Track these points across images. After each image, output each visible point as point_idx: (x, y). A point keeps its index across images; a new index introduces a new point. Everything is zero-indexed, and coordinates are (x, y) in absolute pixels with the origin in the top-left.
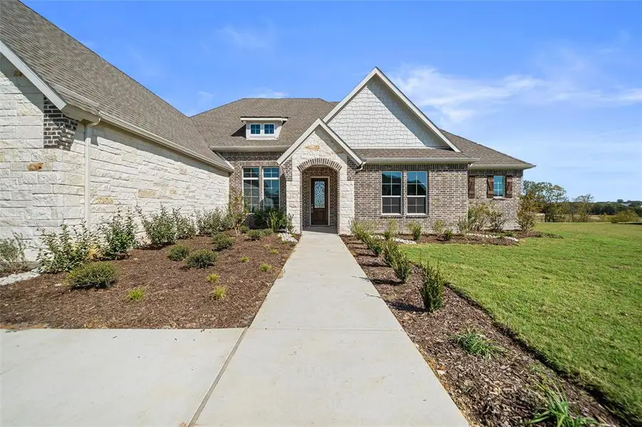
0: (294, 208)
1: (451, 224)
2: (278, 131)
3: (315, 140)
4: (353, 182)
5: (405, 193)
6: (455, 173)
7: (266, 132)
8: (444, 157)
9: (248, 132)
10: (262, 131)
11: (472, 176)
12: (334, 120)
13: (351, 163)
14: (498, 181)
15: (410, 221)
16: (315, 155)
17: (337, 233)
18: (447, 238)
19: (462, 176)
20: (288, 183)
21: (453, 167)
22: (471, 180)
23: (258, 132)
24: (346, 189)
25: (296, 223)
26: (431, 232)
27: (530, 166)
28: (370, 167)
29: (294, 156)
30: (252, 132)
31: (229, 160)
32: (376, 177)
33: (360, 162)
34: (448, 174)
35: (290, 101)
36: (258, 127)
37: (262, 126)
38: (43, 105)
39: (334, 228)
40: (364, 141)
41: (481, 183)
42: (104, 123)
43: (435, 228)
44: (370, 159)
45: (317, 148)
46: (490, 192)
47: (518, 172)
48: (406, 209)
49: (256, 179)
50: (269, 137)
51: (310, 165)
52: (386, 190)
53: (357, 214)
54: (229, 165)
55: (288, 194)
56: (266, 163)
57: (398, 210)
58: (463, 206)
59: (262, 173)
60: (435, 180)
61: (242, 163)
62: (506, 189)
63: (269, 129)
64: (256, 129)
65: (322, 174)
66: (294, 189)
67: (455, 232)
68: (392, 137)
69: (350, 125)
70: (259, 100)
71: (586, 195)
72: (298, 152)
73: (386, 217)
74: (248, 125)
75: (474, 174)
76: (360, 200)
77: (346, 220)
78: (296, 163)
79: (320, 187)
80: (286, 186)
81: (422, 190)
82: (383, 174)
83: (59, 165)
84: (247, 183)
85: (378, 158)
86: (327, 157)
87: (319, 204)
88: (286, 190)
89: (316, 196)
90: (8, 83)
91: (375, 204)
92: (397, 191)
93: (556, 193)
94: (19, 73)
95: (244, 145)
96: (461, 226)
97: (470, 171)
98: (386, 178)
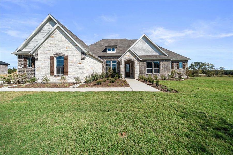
0: (122, 72)
1: (166, 76)
2: (115, 50)
3: (128, 54)
4: (138, 65)
5: (153, 67)
6: (167, 62)
7: (112, 51)
8: (164, 58)
9: (107, 51)
10: (111, 50)
11: (173, 63)
12: (133, 48)
13: (138, 60)
14: (181, 64)
15: (154, 75)
16: (128, 58)
18: (165, 79)
19: (169, 63)
20: (121, 65)
21: (166, 60)
24: (137, 67)
25: (123, 76)
26: (160, 78)
27: (190, 59)
28: (143, 61)
29: (123, 58)
30: (108, 51)
31: (102, 58)
32: (145, 63)
33: (140, 59)
34: (165, 62)
36: (110, 49)
37: (111, 49)
38: (81, 51)
39: (133, 77)
40: (141, 53)
41: (175, 64)
42: (89, 54)
43: (161, 77)
44: (143, 58)
45: (129, 56)
46: (178, 67)
47: (186, 61)
48: (153, 72)
49: (110, 64)
50: (113, 52)
51: (127, 60)
52: (148, 67)
53: (140, 73)
54: (102, 60)
55: (121, 68)
56: (112, 59)
57: (151, 72)
58: (170, 71)
59: (111, 62)
60: (161, 63)
61: (106, 60)
62: (183, 66)
63: (113, 50)
64: (109, 50)
65: (129, 62)
66: (122, 66)
67: (167, 78)
68: (149, 52)
69: (137, 49)
71: (222, 67)
72: (124, 57)
73: (148, 74)
74: (107, 49)
75: (173, 62)
76: (140, 69)
77: (137, 75)
78: (123, 60)
79: (128, 66)
80: (120, 66)
81: (158, 67)
82: (147, 62)
83: (84, 63)
84: (107, 65)
85: (145, 58)
86: (132, 58)
87: (128, 71)
88: (120, 67)
89: (127, 69)
90: (74, 47)
91: (145, 71)
92: (151, 67)
93: (211, 66)
94: (77, 45)
95: (106, 54)
96: (169, 76)
97: (171, 61)
98: (148, 63)
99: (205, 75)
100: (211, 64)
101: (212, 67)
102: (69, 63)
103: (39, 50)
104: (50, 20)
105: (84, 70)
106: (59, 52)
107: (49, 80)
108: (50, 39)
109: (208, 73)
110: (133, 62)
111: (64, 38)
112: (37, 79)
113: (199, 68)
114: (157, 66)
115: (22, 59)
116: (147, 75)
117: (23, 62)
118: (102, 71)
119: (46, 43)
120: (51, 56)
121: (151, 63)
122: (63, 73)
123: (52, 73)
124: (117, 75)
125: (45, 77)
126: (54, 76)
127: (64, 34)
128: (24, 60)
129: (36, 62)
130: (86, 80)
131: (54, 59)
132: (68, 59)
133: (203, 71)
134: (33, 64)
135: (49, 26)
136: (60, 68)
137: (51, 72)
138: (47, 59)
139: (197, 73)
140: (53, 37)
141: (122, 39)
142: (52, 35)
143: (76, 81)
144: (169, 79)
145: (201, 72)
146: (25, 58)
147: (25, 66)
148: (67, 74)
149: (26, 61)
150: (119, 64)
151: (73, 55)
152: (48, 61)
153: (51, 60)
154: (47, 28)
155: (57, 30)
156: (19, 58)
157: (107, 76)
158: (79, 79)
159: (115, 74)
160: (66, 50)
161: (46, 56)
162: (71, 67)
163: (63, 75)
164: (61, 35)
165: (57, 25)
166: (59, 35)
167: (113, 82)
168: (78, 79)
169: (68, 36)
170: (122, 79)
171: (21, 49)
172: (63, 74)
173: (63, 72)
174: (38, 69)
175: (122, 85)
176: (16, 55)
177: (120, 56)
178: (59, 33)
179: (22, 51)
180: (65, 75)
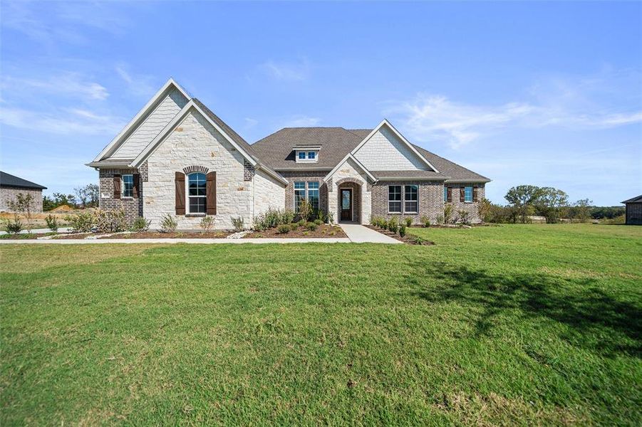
0: (333, 208)
1: (432, 219)
2: (316, 157)
3: (347, 166)
4: (370, 192)
5: (404, 199)
6: (436, 187)
7: (310, 157)
8: (430, 176)
9: (297, 157)
10: (307, 157)
11: (449, 188)
12: (358, 152)
13: (369, 180)
14: (468, 191)
15: (407, 217)
16: (347, 175)
17: (360, 224)
18: (428, 225)
19: (442, 189)
20: (330, 193)
21: (435, 182)
22: (449, 190)
23: (304, 158)
24: (366, 196)
25: (336, 218)
26: (419, 223)
27: (489, 181)
28: (381, 183)
29: (333, 176)
30: (300, 158)
31: (285, 177)
32: (385, 189)
33: (375, 180)
34: (432, 186)
35: (320, 130)
36: (304, 154)
37: (307, 154)
38: (243, 163)
39: (358, 221)
40: (377, 166)
41: (456, 192)
42: (260, 169)
43: (422, 221)
44: (381, 178)
45: (348, 171)
46: (462, 198)
47: (482, 185)
48: (404, 209)
49: (303, 189)
50: (312, 161)
51: (344, 181)
52: (391, 197)
53: (373, 212)
54: (285, 180)
55: (330, 200)
56: (310, 179)
57: (399, 210)
58: (441, 207)
59: (307, 185)
60: (421, 188)
61: (293, 179)
62: (473, 196)
63: (312, 155)
64: (302, 155)
65: (348, 186)
66: (333, 196)
67: (434, 224)
68: (396, 163)
69: (368, 155)
70: (297, 129)
71: (585, 199)
72: (336, 173)
73: (391, 215)
74: (297, 153)
75: (450, 186)
76: (375, 204)
77: (366, 216)
78: (334, 181)
79: (347, 194)
80: (327, 195)
81: (415, 197)
82: (390, 187)
83: (250, 188)
84: (297, 193)
85: (386, 177)
86: (354, 177)
87: (346, 206)
88: (327, 197)
89: (344, 201)
90: (229, 154)
91: (384, 206)
92: (399, 197)
93: (559, 197)
94: (234, 149)
95: (296, 167)
96: (439, 220)
97: (446, 185)
98: (391, 189)
99: (542, 218)
100: (559, 191)
101: (563, 199)
102: (217, 188)
103: (150, 159)
104: (172, 90)
105: (251, 203)
106: (196, 163)
107: (175, 225)
108: (175, 134)
109: (549, 215)
110: (358, 185)
111: (207, 134)
112: (148, 222)
113: (530, 201)
114: (413, 194)
115: (109, 177)
116: (391, 217)
117: (112, 185)
118: (286, 205)
119: (166, 143)
120: (177, 173)
121: (399, 189)
122: (204, 209)
123: (180, 209)
124: (321, 217)
125: (168, 217)
126: (184, 216)
127: (206, 123)
128: (114, 180)
129: (144, 186)
130: (255, 225)
131: (184, 178)
132: (215, 179)
133: (537, 208)
134: (134, 189)
135: (169, 104)
136: (197, 198)
137: (177, 208)
138: (168, 179)
139: (524, 214)
140: (181, 130)
141: (334, 128)
142: (179, 126)
143: (234, 228)
144: (438, 226)
145: (533, 212)
146: (116, 176)
147: (117, 194)
148: (213, 211)
149: (119, 181)
150: (325, 190)
151: (226, 170)
152: (171, 184)
153: (178, 182)
154: (164, 109)
155: (190, 115)
156: (102, 176)
157: (297, 219)
158: (240, 222)
159: (317, 214)
160: (211, 158)
161: (166, 171)
162: (223, 197)
163: (203, 214)
164: (198, 127)
165: (191, 103)
166: (193, 125)
167: (312, 229)
168: (238, 224)
169: (215, 129)
170: (332, 225)
171: (107, 156)
172: (205, 212)
173: (205, 207)
174: (148, 200)
175: (332, 234)
176: (96, 168)
177: (328, 172)
178: (194, 122)
179: (111, 161)
180: (208, 214)
